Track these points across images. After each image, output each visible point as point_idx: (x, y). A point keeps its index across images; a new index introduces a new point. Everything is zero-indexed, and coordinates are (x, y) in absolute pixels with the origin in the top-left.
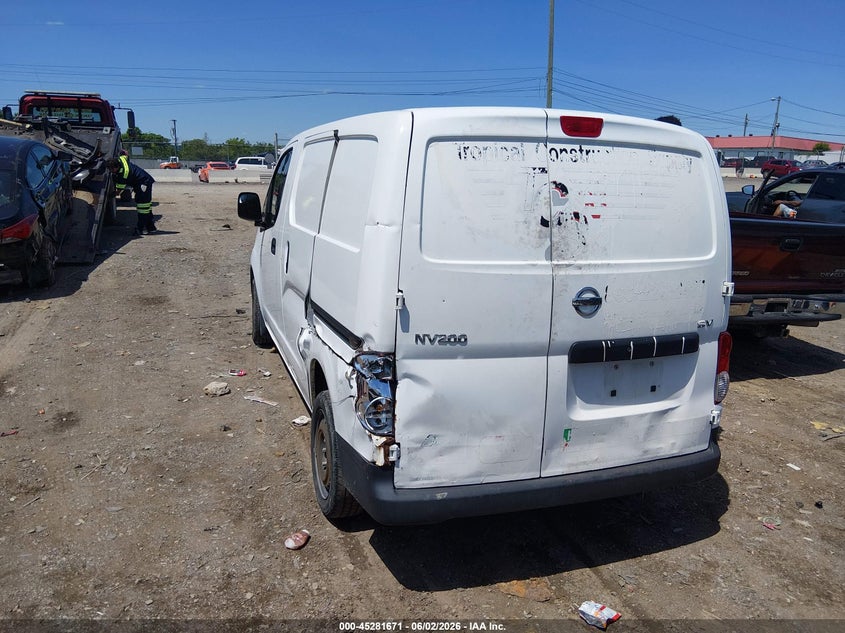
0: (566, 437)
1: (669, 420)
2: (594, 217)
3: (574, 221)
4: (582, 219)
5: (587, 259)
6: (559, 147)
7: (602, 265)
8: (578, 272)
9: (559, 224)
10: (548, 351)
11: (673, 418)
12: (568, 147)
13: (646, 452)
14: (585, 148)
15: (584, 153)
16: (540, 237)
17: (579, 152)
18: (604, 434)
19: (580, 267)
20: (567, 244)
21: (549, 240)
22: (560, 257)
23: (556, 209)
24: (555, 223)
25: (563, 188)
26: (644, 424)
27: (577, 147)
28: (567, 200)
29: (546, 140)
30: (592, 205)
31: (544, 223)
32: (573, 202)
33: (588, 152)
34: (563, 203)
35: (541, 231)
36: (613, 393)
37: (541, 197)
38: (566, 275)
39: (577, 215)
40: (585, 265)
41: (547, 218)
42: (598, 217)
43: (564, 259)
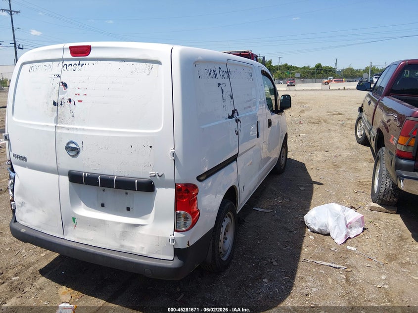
0: (74, 221)
1: (140, 232)
2: (79, 101)
3: (69, 103)
4: (72, 102)
5: (74, 124)
6: (68, 63)
7: (80, 129)
8: (67, 132)
9: (61, 104)
10: (57, 172)
11: (142, 231)
12: (73, 63)
13: (122, 246)
14: (81, 63)
15: (80, 65)
16: (52, 111)
17: (78, 65)
18: (95, 227)
19: (68, 129)
20: (64, 116)
21: (56, 113)
22: (61, 122)
23: (61, 97)
24: (59, 104)
25: (65, 85)
26: (119, 229)
27: (77, 63)
28: (66, 92)
29: (62, 60)
30: (79, 95)
31: (55, 104)
32: (69, 93)
33: (82, 65)
34: (64, 93)
35: (53, 108)
36: (103, 205)
37: (55, 90)
38: (61, 132)
39: (70, 100)
40: (71, 128)
41: (56, 101)
42: (81, 101)
43: (63, 124)
